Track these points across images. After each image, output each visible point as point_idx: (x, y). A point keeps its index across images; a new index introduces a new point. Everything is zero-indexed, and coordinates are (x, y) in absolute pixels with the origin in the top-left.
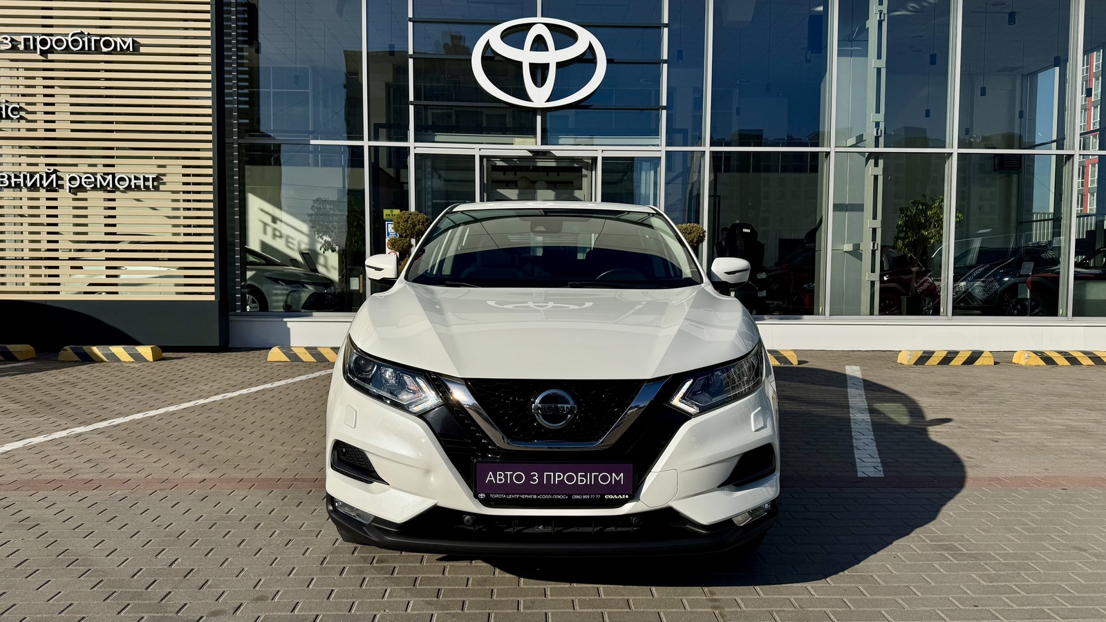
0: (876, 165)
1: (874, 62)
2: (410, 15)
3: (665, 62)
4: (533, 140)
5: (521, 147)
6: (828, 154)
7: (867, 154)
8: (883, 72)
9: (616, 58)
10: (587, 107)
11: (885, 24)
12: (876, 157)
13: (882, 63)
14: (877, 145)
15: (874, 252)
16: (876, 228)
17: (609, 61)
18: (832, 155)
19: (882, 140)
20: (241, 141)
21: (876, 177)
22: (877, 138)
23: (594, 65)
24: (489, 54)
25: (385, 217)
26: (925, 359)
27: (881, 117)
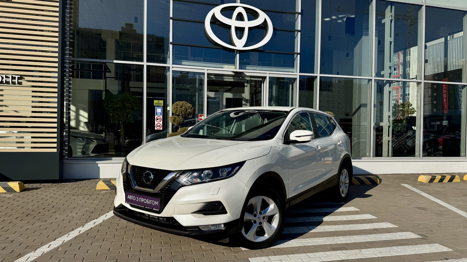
0: (390, 86)
1: (389, 38)
3: (299, 31)
4: (234, 67)
5: (228, 69)
8: (393, 43)
9: (278, 28)
11: (393, 21)
12: (390, 82)
13: (392, 40)
14: (390, 77)
15: (389, 127)
16: (390, 116)
18: (373, 81)
20: (71, 59)
21: (390, 92)
22: (390, 74)
24: (214, 20)
25: (154, 104)
27: (392, 64)
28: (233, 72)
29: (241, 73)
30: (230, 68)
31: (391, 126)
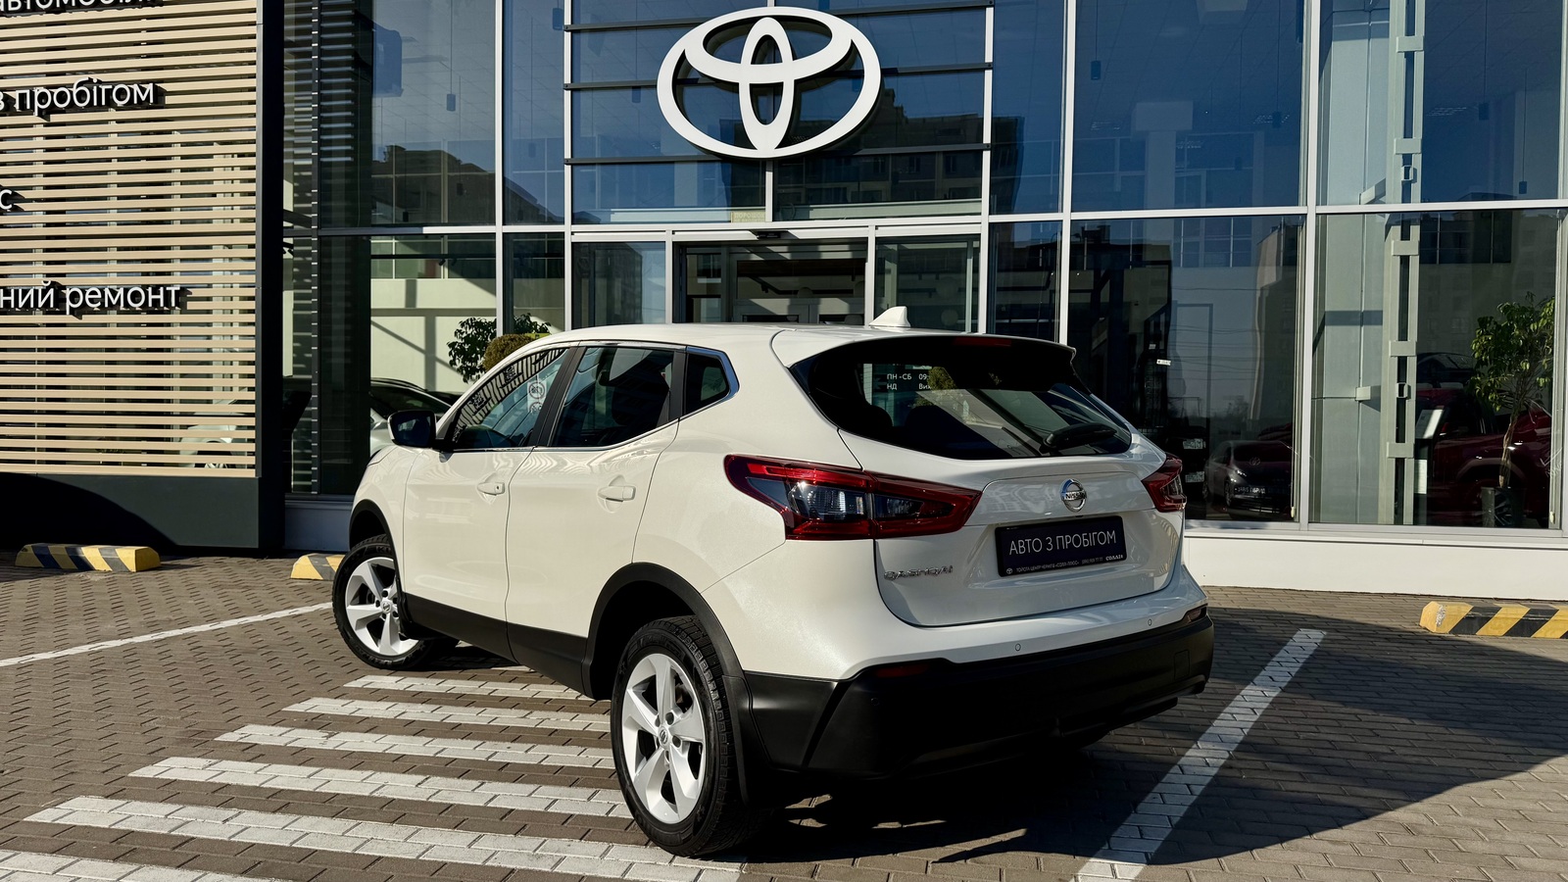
0: (1405, 236)
2: (568, 21)
3: (989, 66)
4: (760, 214)
5: (742, 226)
6: (1301, 218)
7: (1389, 216)
8: (1419, 60)
9: (902, 65)
12: (1404, 221)
13: (1417, 43)
14: (1406, 198)
15: (1401, 402)
16: (1405, 358)
17: (885, 72)
18: (1311, 221)
19: (1416, 189)
21: (1405, 260)
22: (1406, 188)
23: (858, 80)
24: (685, 75)
26: (1476, 623)
27: (1415, 145)
28: (755, 232)
29: (779, 234)
30: (751, 220)
31: (1409, 397)
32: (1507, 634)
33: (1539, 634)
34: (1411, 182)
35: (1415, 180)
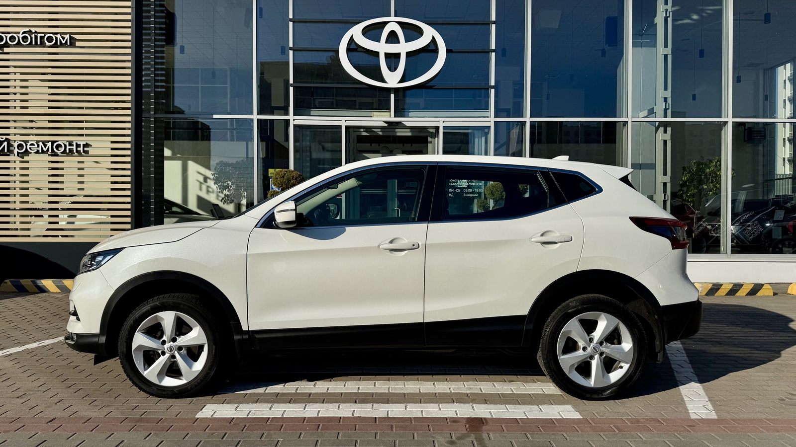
0: (665, 132)
1: (662, 50)
2: (291, 16)
3: (493, 51)
4: (388, 114)
5: (378, 119)
6: (625, 123)
7: (657, 124)
8: (670, 58)
9: (454, 49)
10: (431, 87)
11: (670, 20)
12: (665, 125)
13: (669, 51)
14: (665, 116)
15: (665, 202)
16: (666, 183)
17: (448, 51)
18: (630, 124)
19: (669, 112)
20: (157, 116)
21: (665, 142)
22: (665, 111)
23: (436, 54)
24: (353, 46)
25: (269, 175)
26: (714, 291)
27: (668, 94)
28: (385, 122)
29: (398, 124)
31: (668, 200)
32: (727, 295)
33: (738, 294)
34: (667, 109)
35: (669, 109)
